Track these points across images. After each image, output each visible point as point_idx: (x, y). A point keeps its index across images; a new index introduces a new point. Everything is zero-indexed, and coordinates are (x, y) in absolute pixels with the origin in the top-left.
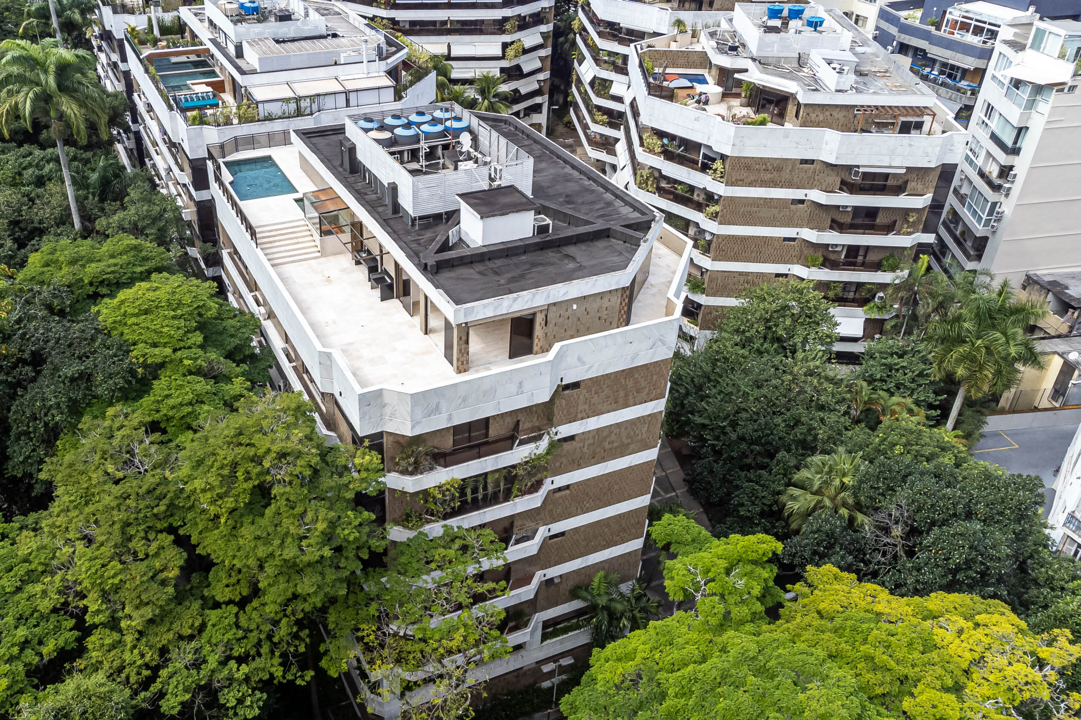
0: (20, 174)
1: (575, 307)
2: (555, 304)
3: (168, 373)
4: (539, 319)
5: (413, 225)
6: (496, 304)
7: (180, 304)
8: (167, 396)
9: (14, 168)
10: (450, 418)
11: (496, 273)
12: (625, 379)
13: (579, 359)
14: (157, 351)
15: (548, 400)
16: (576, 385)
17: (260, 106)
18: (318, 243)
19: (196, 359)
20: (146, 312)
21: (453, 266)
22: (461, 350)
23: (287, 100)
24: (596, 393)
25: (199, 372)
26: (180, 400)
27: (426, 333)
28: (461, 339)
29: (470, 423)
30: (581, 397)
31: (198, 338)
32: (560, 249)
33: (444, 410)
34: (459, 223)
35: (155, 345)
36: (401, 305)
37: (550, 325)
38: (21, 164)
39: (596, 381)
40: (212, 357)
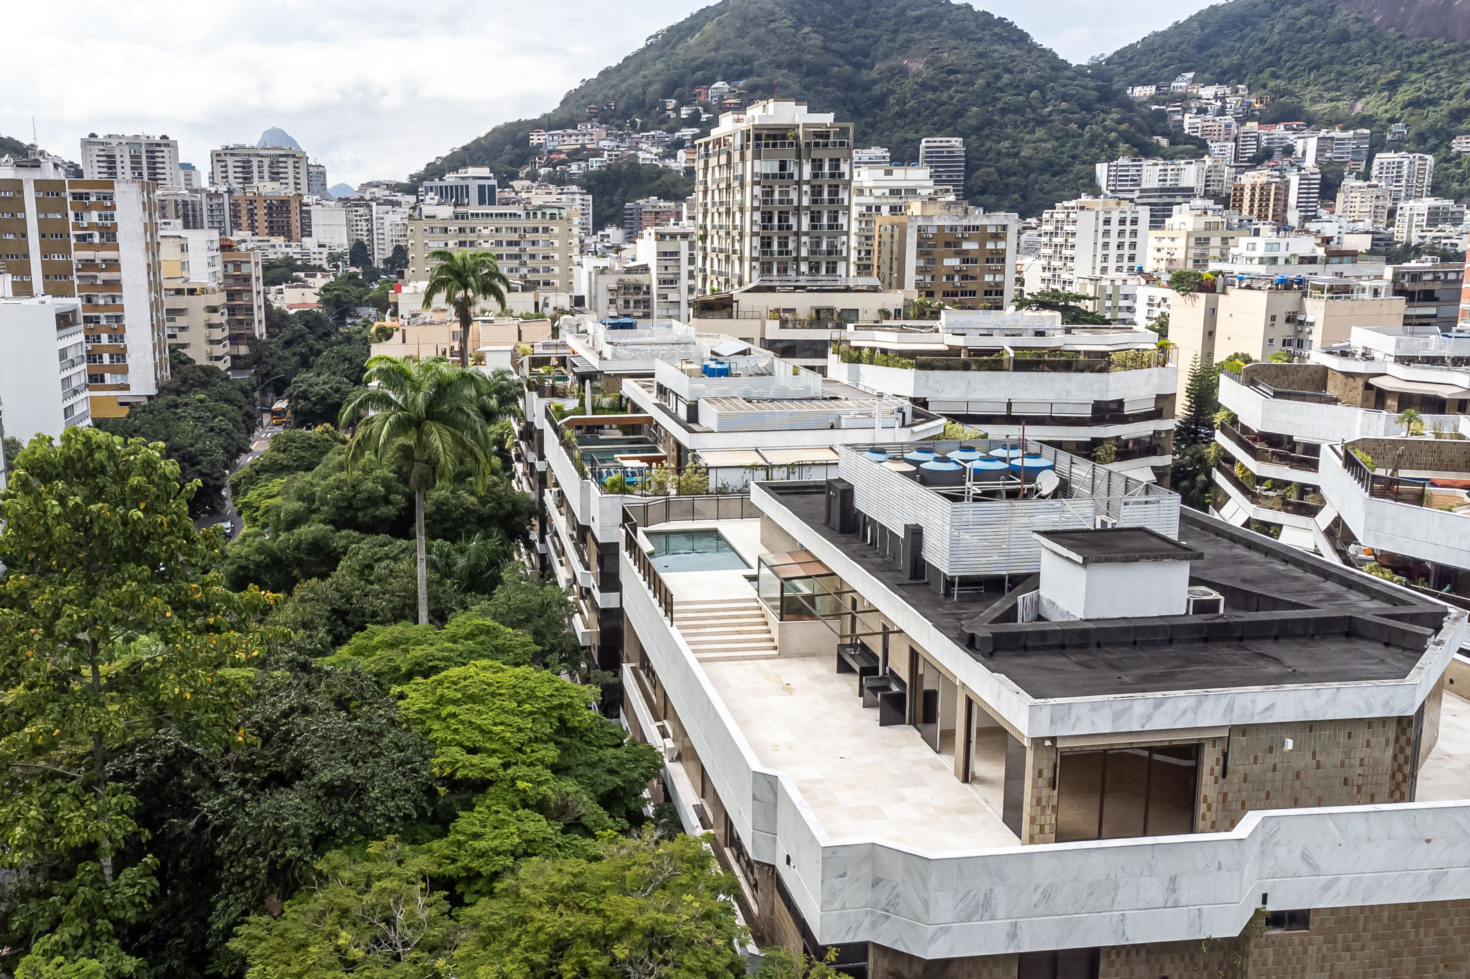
0: (371, 567)
1: (1289, 744)
2: (1244, 729)
3: (488, 802)
4: (1210, 759)
5: (948, 594)
6: (1118, 706)
7: (532, 696)
8: (476, 836)
9: (364, 558)
10: (1013, 935)
11: (1112, 666)
12: (1416, 926)
13: (1305, 857)
14: (476, 759)
15: (1235, 933)
16: (1296, 919)
17: (712, 473)
18: (775, 634)
19: (540, 783)
20: (473, 699)
21: (1025, 648)
22: (1039, 801)
23: (753, 467)
24: (1348, 949)
25: (541, 806)
26: (496, 843)
27: (966, 780)
28: (1040, 774)
29: (1055, 953)
30: (1311, 950)
31: (551, 753)
32: (1245, 643)
33: (1001, 910)
34: (1038, 588)
35: (473, 751)
36: (919, 735)
37: (1235, 778)
38: (376, 553)
39: (1345, 917)
40: (569, 789)
